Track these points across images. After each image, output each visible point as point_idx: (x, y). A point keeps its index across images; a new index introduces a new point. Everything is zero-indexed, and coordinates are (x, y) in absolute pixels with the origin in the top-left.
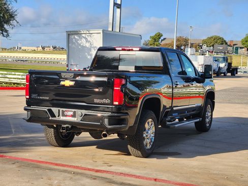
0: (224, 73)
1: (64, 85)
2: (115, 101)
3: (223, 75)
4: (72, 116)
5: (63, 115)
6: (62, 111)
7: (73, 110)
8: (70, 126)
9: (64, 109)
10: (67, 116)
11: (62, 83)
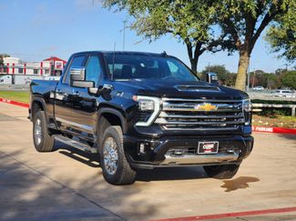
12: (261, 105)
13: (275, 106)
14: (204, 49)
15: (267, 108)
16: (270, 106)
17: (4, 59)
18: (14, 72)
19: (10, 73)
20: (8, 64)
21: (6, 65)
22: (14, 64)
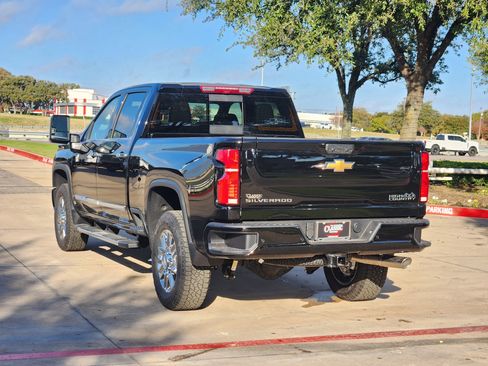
1: (332, 170)
2: (423, 196)
5: (322, 234)
6: (320, 225)
7: (344, 221)
9: (324, 222)
10: (328, 234)
11: (328, 165)
12: (451, 171)
13: (474, 171)
14: (365, 79)
15: (462, 175)
16: (467, 171)
17: (70, 91)
18: (85, 113)
19: (78, 115)
20: (76, 100)
21: (72, 101)
22: (85, 100)
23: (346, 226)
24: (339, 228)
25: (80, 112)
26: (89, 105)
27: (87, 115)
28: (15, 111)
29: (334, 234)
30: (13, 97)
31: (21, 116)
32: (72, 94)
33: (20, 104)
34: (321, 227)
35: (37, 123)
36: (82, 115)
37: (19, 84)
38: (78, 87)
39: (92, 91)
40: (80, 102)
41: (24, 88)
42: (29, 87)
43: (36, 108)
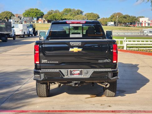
0: (32, 35)
1: (73, 51)
2: (115, 60)
3: (31, 36)
4: (79, 74)
5: (71, 74)
6: (70, 71)
7: (80, 70)
8: (79, 82)
9: (72, 70)
10: (74, 74)
11: (71, 50)
18: (145, 25)
19: (143, 26)
20: (142, 21)
21: (141, 22)
22: (145, 21)
23: (81, 71)
24: (79, 72)
25: (144, 25)
26: (147, 23)
27: (146, 26)
28: (123, 26)
29: (77, 74)
30: (123, 22)
31: (125, 27)
32: (141, 20)
33: (125, 23)
34: (71, 72)
35: (129, 29)
36: (144, 26)
37: (125, 17)
38: (144, 17)
39: (148, 18)
40: (144, 22)
41: (126, 18)
42: (128, 18)
43: (131, 24)
